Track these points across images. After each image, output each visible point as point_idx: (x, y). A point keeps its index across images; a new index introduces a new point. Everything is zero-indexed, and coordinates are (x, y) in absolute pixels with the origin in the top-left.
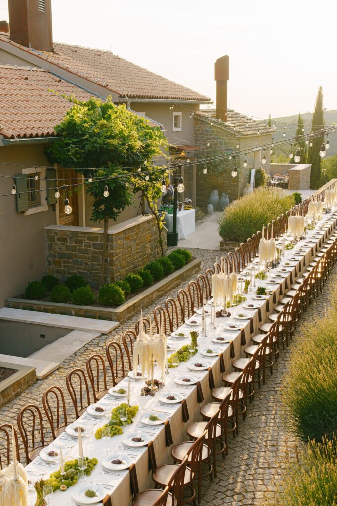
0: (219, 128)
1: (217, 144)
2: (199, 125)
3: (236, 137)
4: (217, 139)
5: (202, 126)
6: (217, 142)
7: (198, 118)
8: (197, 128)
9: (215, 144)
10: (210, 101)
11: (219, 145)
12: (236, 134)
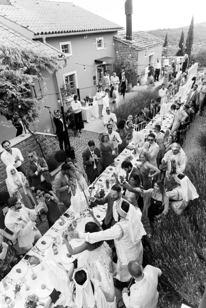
0: (127, 45)
1: (126, 54)
2: (117, 44)
3: (136, 50)
4: (126, 51)
5: (118, 44)
6: (126, 53)
7: (116, 39)
8: (116, 46)
9: (125, 54)
10: (123, 28)
11: (127, 55)
12: (136, 48)
